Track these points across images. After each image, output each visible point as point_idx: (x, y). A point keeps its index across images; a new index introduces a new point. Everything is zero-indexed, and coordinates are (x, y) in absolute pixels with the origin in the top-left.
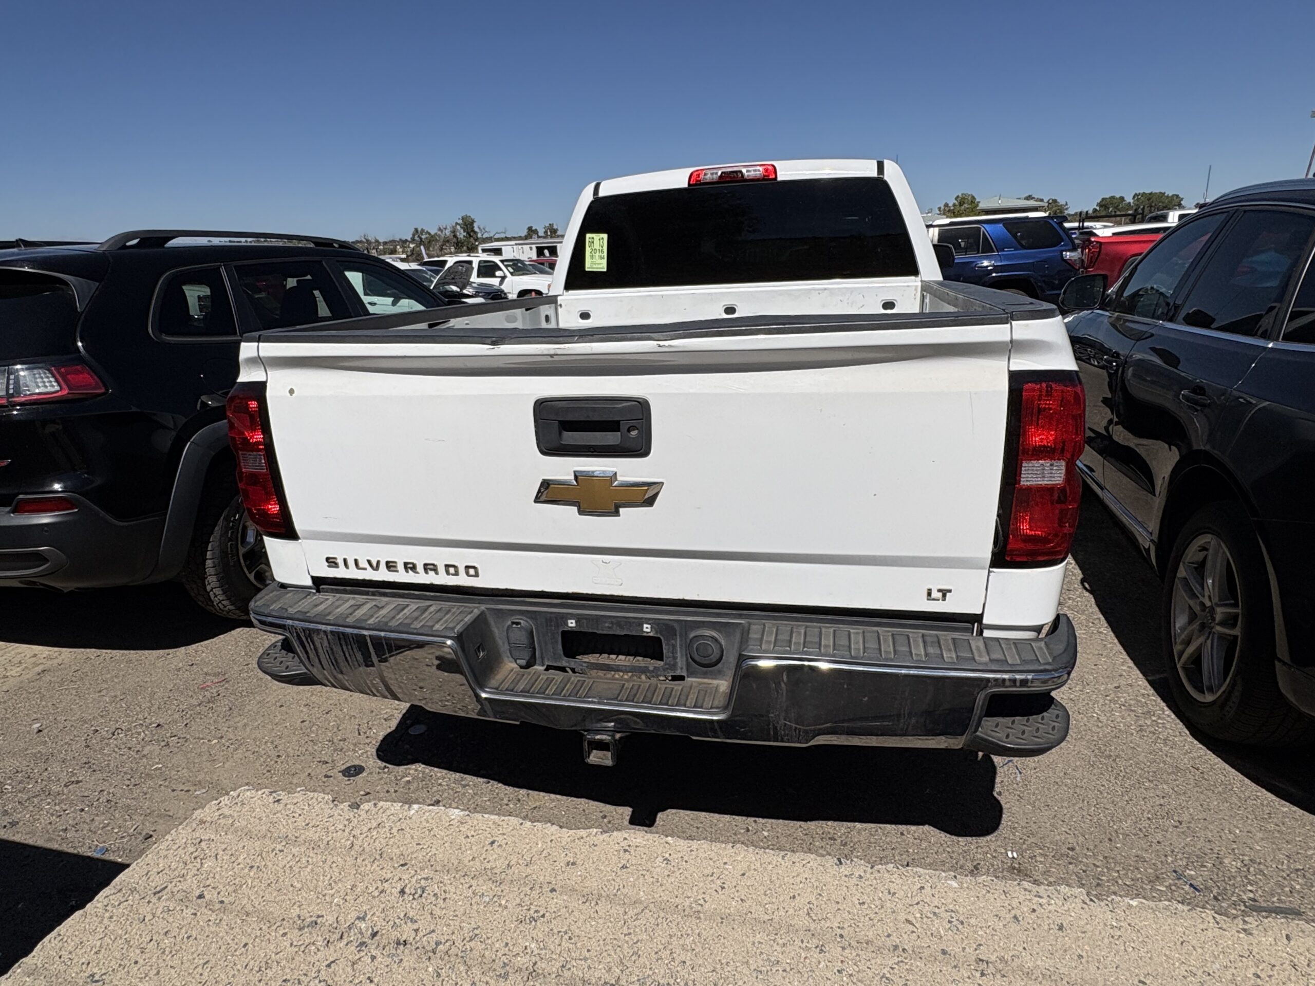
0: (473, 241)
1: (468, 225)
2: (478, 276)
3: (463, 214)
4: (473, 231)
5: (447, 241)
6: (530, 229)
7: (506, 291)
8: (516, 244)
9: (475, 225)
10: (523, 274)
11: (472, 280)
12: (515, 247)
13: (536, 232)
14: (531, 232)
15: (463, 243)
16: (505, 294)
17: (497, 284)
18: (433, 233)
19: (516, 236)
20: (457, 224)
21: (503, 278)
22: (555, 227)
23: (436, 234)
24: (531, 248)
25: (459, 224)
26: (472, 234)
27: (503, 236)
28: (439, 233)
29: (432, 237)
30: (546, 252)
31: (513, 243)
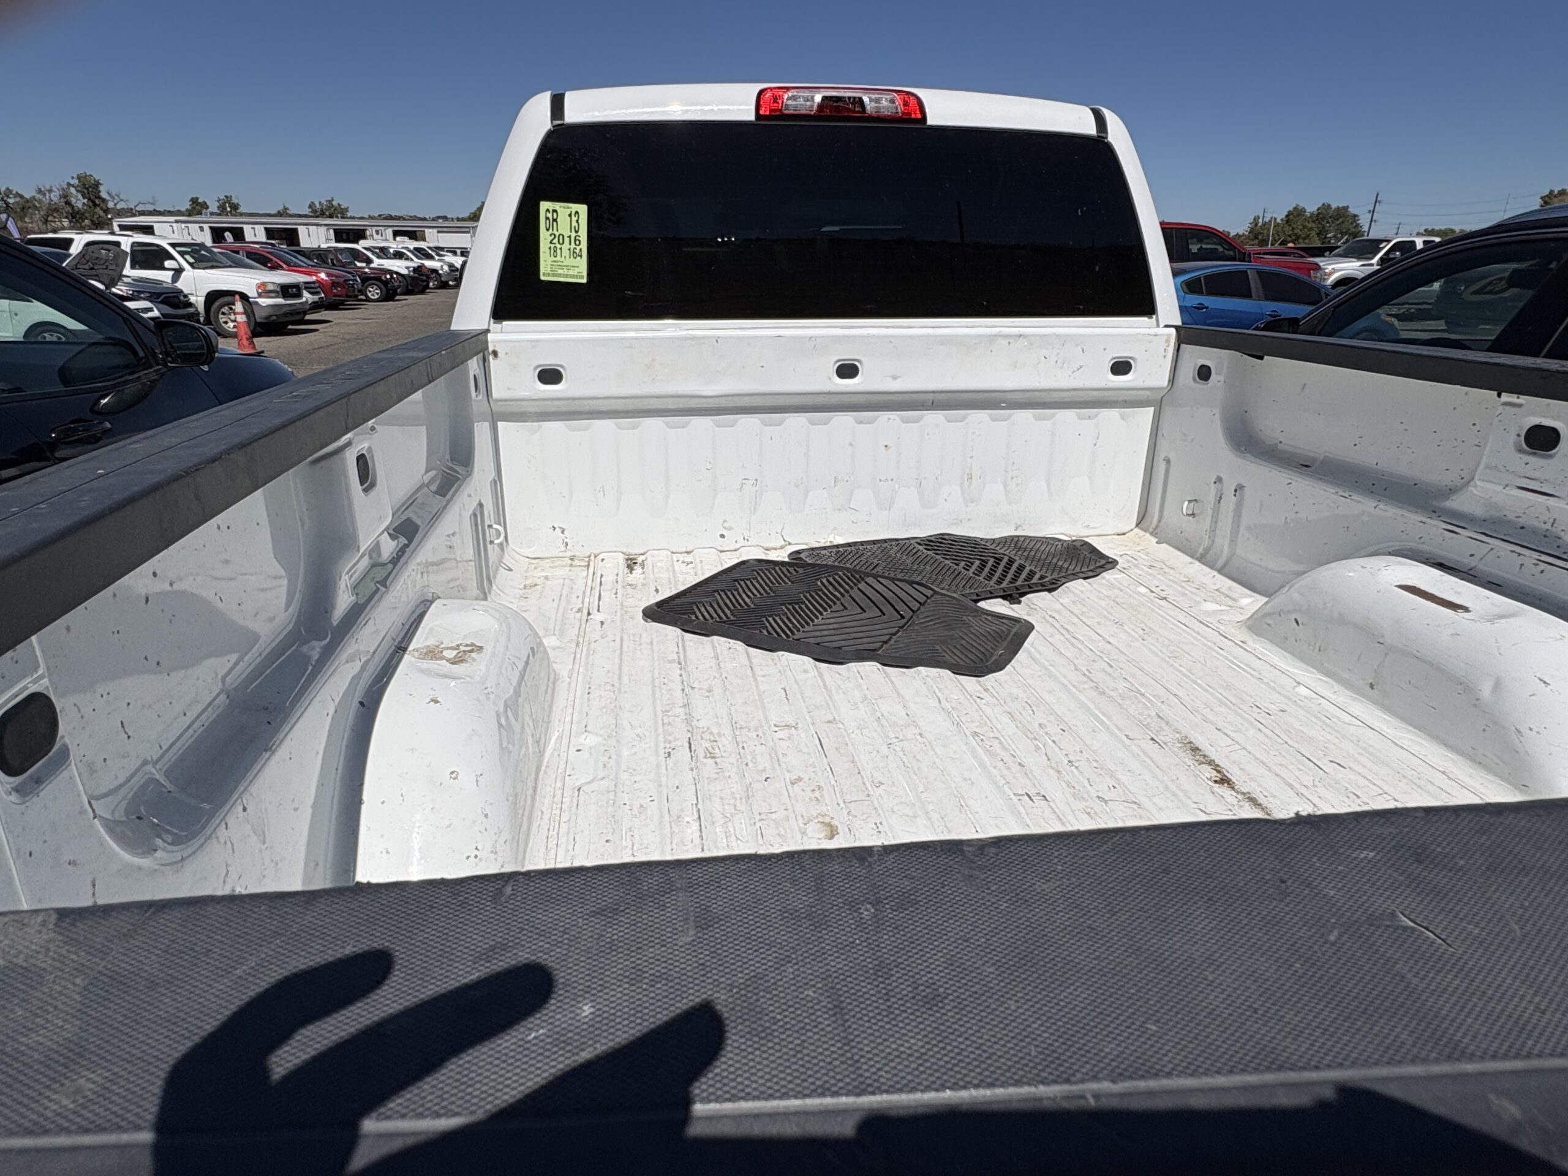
0: (101, 213)
1: (90, 188)
2: (133, 267)
3: (81, 171)
4: (99, 197)
5: (53, 210)
6: (194, 201)
7: (186, 292)
8: (177, 222)
9: (101, 188)
10: (212, 267)
11: (125, 272)
12: (175, 225)
13: (205, 206)
14: (197, 208)
15: (83, 214)
16: (186, 296)
17: (169, 280)
18: (27, 196)
19: (172, 209)
20: (69, 185)
21: (178, 271)
22: (235, 201)
23: (34, 197)
24: (202, 229)
25: (73, 186)
26: (97, 202)
27: (150, 208)
28: (38, 196)
29: (27, 201)
30: (228, 236)
31: (172, 219)
